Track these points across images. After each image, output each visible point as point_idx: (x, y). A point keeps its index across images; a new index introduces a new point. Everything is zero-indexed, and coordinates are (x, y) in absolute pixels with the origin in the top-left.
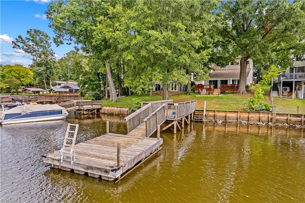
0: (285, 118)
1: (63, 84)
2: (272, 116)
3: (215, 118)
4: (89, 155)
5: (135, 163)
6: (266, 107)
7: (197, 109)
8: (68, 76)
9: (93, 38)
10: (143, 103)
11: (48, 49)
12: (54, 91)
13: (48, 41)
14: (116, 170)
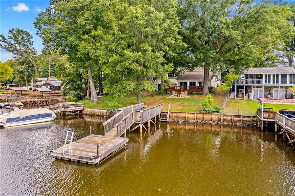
0: (230, 118)
1: (44, 80)
2: (221, 116)
3: (178, 118)
4: (80, 150)
5: (108, 154)
6: (216, 109)
7: (164, 111)
8: (49, 72)
9: (78, 51)
10: (117, 110)
11: (30, 48)
12: (37, 91)
13: (30, 39)
14: (96, 158)
